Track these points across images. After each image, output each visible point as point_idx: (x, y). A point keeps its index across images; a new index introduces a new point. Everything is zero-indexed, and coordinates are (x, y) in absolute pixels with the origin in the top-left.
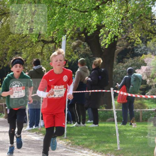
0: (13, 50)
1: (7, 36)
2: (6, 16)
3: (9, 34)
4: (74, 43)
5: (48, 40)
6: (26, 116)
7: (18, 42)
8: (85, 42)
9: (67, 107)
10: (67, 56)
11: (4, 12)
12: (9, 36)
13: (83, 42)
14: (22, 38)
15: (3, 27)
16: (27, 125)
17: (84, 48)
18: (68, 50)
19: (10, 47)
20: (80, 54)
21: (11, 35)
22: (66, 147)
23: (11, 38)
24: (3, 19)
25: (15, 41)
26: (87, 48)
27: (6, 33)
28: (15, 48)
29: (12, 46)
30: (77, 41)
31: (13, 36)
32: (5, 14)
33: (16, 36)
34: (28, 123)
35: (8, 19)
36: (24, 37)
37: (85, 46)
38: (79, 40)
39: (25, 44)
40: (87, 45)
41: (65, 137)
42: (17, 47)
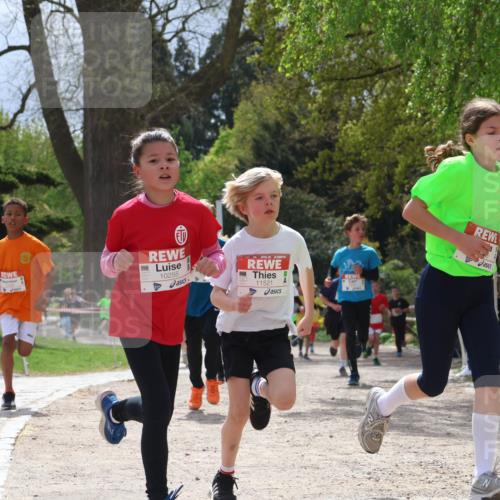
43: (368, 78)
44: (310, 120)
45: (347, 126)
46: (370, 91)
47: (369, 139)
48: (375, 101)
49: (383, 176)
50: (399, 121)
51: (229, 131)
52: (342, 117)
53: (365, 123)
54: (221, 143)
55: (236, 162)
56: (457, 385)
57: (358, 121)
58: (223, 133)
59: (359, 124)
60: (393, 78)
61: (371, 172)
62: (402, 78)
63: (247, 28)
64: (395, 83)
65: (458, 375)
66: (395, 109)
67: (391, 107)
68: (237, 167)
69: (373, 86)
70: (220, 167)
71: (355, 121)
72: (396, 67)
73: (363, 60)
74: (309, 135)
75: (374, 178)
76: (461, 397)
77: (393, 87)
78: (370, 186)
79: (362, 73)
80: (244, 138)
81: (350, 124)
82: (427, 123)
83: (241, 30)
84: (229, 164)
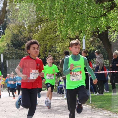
0: (50, 45)
1: (45, 36)
2: (44, 22)
3: (47, 35)
4: (91, 39)
5: (73, 38)
6: (63, 89)
7: (53, 40)
8: (98, 38)
9: (89, 83)
10: (86, 48)
11: (42, 20)
12: (47, 36)
13: (97, 38)
14: (56, 37)
15: (43, 30)
16: (64, 95)
17: (98, 42)
18: (87, 44)
19: (48, 43)
20: (96, 46)
21: (48, 35)
22: (92, 110)
23: (48, 37)
24: (42, 24)
25: (51, 39)
26: (100, 42)
27: (45, 34)
28: (52, 44)
29: (50, 42)
30: (93, 38)
31: (50, 36)
32: (43, 21)
33: (51, 36)
34: (65, 94)
35: (45, 24)
36: (57, 36)
37: (99, 41)
38: (94, 37)
39: (58, 41)
40: (100, 40)
41: (90, 103)
42: (53, 43)
43: (40, 22)
44: (25, 33)
45: (34, 35)
46: (40, 26)
47: (40, 38)
48: (42, 28)
49: (44, 47)
50: (48, 34)
51: (4, 36)
52: (33, 32)
53: (39, 34)
54: (2, 39)
55: (6, 44)
56: (63, 101)
57: (37, 33)
58: (2, 36)
59: (38, 34)
60: (46, 22)
61: (41, 47)
62: (48, 22)
63: (8, 9)
64: (46, 24)
65: (63, 98)
66: (47, 30)
67: (45, 30)
68: (6, 45)
69: (41, 24)
70: (2, 45)
71: (36, 33)
72: (46, 20)
73: (38, 18)
74: (25, 37)
75: (42, 48)
76: (64, 104)
77: (46, 25)
78: (41, 50)
79: (38, 21)
80: (8, 38)
81: (35, 34)
82: (55, 34)
83: (6, 9)
84: (5, 44)
